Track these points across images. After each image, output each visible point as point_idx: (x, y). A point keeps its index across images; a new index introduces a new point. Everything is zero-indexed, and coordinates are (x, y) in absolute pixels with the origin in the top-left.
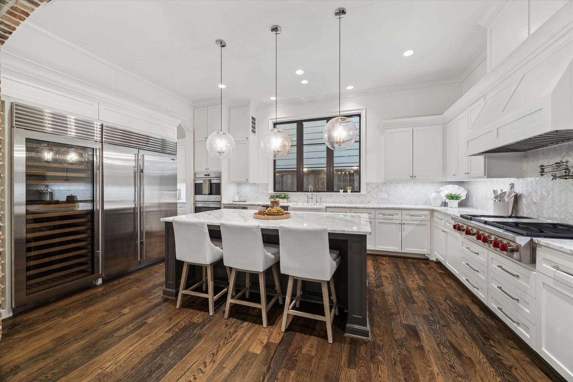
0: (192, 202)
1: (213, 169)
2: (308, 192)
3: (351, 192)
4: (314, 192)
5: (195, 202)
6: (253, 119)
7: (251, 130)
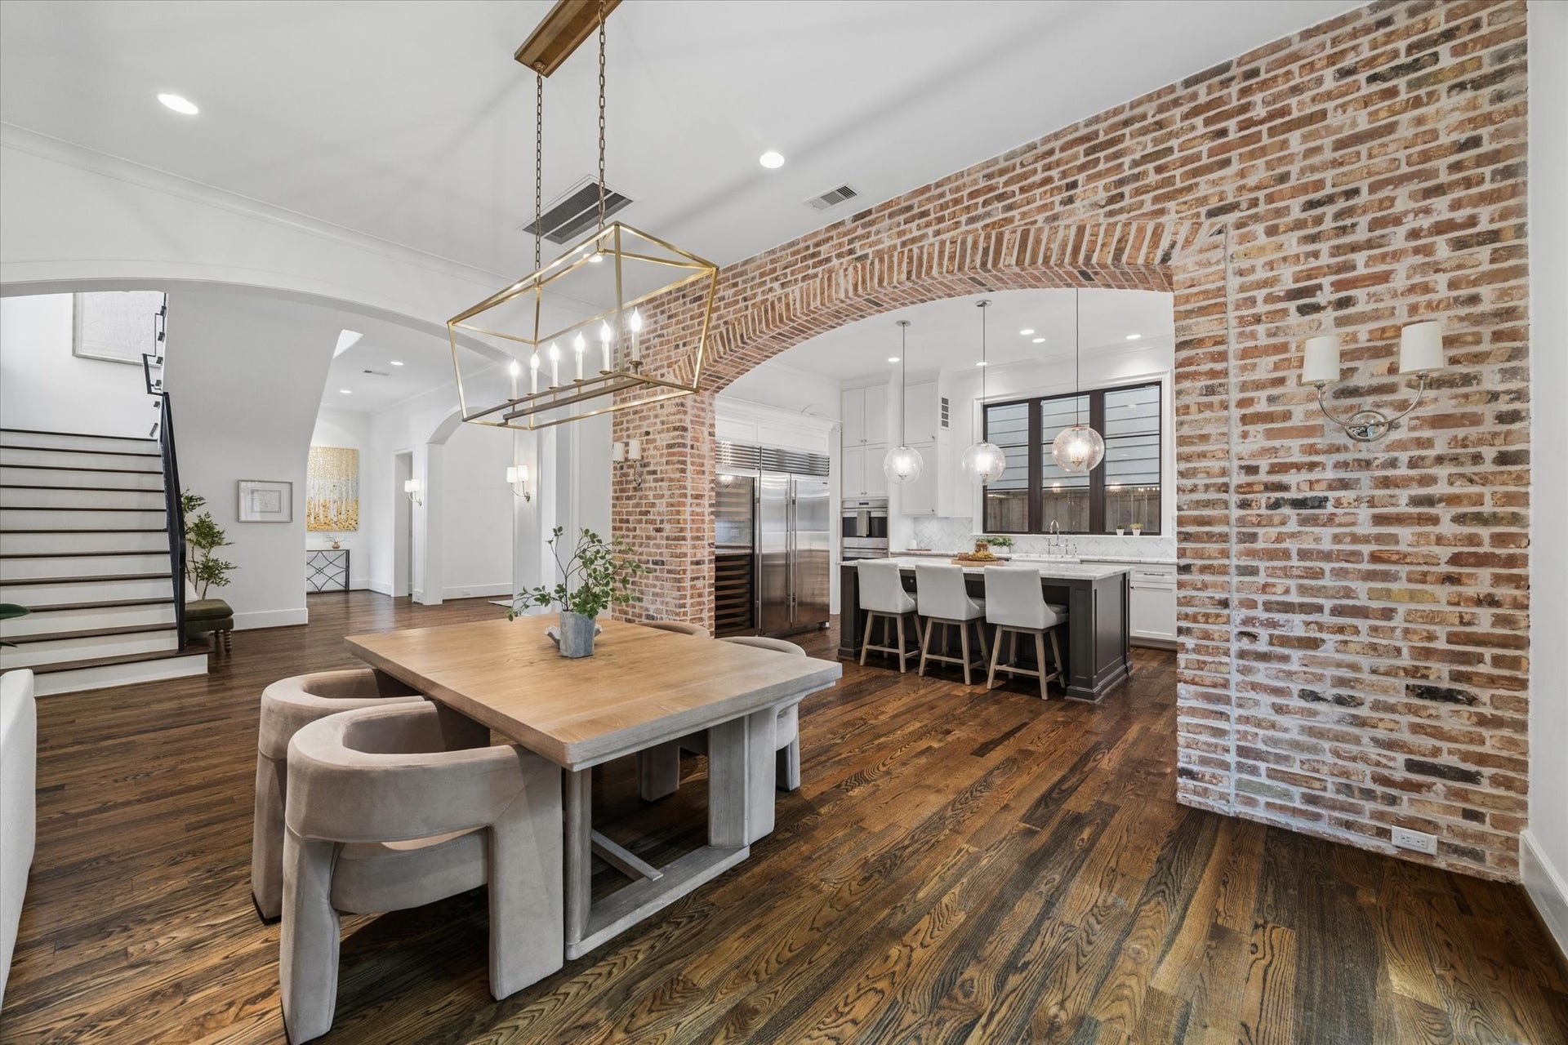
0: (839, 550)
1: (874, 494)
2: (1048, 533)
3: (1141, 534)
4: (1061, 533)
5: (844, 549)
6: (945, 401)
7: (940, 423)
